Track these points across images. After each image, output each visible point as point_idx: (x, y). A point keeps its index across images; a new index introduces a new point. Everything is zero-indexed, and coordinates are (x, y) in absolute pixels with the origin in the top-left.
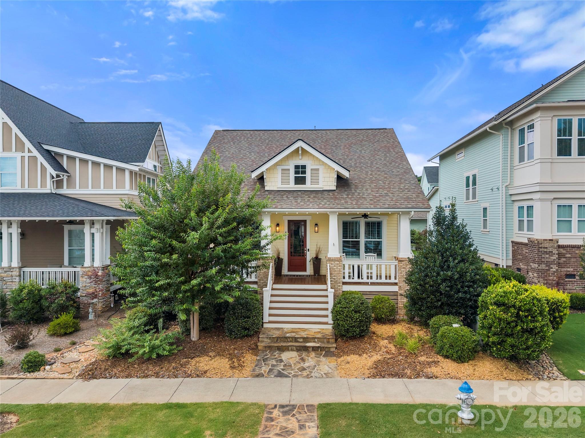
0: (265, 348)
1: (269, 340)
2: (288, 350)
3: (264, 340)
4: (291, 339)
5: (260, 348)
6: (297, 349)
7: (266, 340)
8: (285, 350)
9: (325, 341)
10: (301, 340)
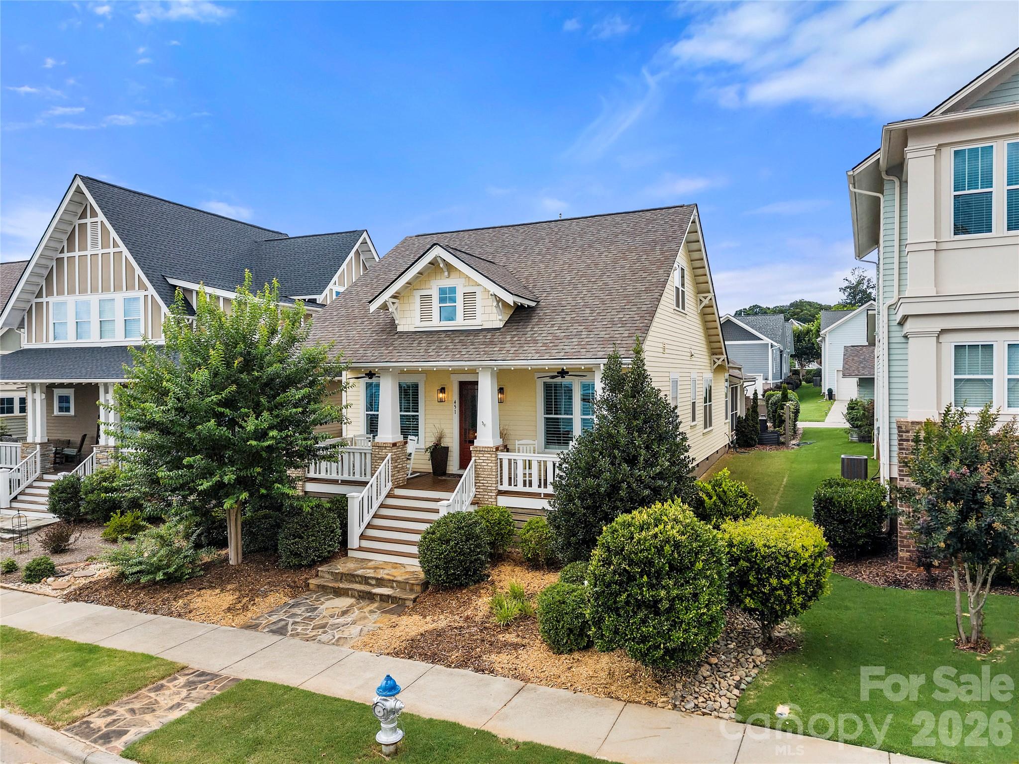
0: (318, 587)
1: (330, 577)
2: (348, 596)
3: (324, 575)
4: (360, 579)
5: (311, 586)
6: (359, 596)
7: (327, 576)
8: (343, 595)
9: (408, 587)
10: (373, 582)
